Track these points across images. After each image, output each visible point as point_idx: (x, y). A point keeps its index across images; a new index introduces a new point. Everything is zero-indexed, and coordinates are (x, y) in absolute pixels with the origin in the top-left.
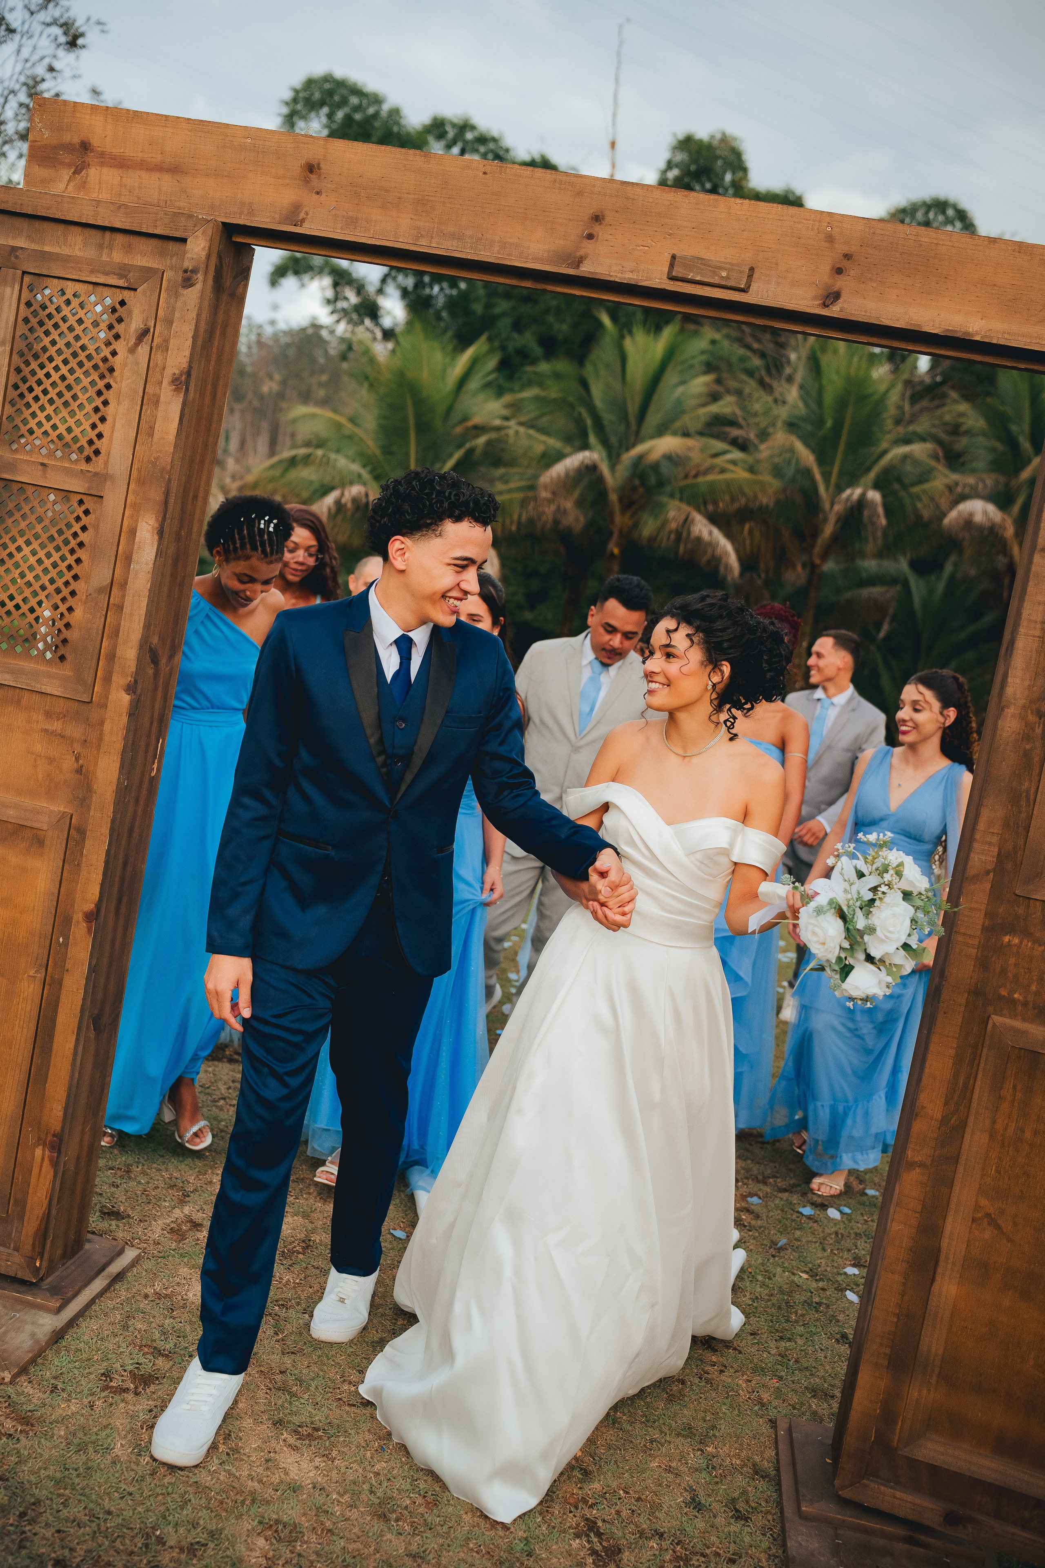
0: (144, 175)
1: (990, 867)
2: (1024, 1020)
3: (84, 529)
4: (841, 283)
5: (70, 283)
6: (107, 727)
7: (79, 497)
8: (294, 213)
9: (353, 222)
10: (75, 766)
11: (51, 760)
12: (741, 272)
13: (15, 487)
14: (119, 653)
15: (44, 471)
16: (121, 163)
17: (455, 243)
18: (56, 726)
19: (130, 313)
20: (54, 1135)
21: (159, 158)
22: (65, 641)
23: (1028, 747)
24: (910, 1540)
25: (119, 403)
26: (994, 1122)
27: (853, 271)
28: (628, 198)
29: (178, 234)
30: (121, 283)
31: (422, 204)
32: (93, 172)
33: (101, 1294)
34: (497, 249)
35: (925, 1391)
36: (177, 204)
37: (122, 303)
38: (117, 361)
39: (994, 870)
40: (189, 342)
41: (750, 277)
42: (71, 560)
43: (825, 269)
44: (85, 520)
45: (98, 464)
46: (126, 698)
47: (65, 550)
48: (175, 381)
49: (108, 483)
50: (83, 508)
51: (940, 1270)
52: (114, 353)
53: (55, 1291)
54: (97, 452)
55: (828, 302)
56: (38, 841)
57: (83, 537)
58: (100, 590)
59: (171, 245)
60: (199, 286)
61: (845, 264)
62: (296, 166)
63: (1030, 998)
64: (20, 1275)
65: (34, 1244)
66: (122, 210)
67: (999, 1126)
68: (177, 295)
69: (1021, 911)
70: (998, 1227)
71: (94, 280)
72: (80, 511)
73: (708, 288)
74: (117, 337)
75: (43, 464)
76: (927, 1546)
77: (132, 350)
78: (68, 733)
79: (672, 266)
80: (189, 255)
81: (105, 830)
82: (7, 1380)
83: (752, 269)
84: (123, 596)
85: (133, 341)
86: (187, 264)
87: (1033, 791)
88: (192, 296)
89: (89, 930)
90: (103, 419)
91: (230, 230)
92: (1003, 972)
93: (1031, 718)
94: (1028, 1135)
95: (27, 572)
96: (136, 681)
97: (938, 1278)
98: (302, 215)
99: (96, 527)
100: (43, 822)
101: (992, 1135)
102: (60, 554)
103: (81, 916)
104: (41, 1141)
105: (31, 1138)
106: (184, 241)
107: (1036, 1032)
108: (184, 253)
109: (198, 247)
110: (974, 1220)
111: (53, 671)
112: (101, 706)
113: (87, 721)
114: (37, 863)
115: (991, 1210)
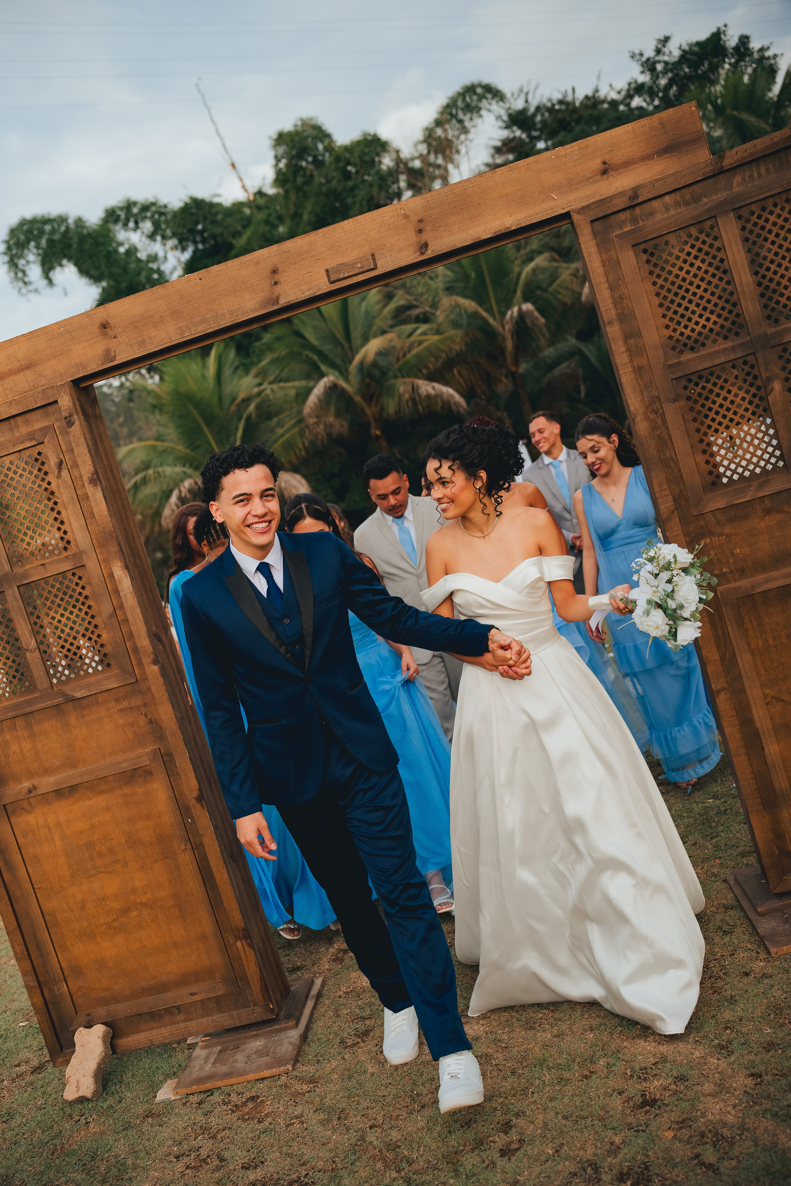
0: (14, 377)
1: (673, 508)
2: (735, 581)
3: (83, 588)
4: (425, 237)
5: (5, 458)
6: (154, 689)
7: (71, 572)
8: (108, 355)
9: (142, 343)
10: (147, 720)
11: (132, 725)
12: (368, 259)
13: (33, 585)
14: (139, 645)
15: (45, 568)
17: (204, 325)
18: (125, 704)
19: (47, 457)
20: (243, 930)
21: (17, 365)
22: (105, 655)
23: (658, 433)
25: (66, 509)
26: (749, 645)
27: (428, 227)
28: (285, 252)
29: (51, 400)
30: (33, 443)
31: (175, 314)
33: (315, 1007)
34: (228, 317)
36: (41, 384)
37: (39, 454)
38: (53, 487)
39: (676, 509)
40: (88, 455)
41: (374, 259)
42: (85, 609)
43: (412, 234)
44: (81, 583)
45: (72, 548)
46: (156, 668)
47: (79, 605)
48: (92, 481)
49: (84, 556)
50: (77, 577)
51: (764, 741)
52: (49, 483)
53: (288, 1017)
54: (68, 542)
55: (423, 251)
56: (147, 773)
57: (85, 593)
58: (110, 617)
59: (50, 408)
60: (77, 423)
61: (421, 225)
62: (95, 329)
63: (732, 567)
64: (265, 1018)
65: (263, 997)
66: (13, 403)
67: (753, 646)
68: (67, 434)
69: (702, 523)
70: (782, 701)
71: (18, 449)
72: (76, 579)
73: (354, 278)
74: (46, 473)
75: (42, 565)
77: (59, 476)
78: (133, 705)
79: (328, 276)
80: (63, 409)
81: (182, 746)
82: (290, 1069)
83: (373, 255)
84: (125, 614)
85: (56, 471)
86: (65, 414)
87: (673, 455)
88: (77, 429)
89: (203, 806)
90: (62, 523)
91: (76, 383)
92: (711, 561)
93: (652, 416)
94: (771, 642)
95: (64, 628)
96: (156, 656)
97: (765, 746)
98: (113, 354)
99: (90, 583)
100: (145, 761)
101: (752, 652)
102: (77, 608)
103: (194, 801)
104: (237, 938)
105: (231, 940)
106: (56, 402)
107: (745, 583)
108: (60, 408)
109: (66, 401)
110: (767, 704)
111: (107, 675)
112: (144, 680)
113: (140, 692)
114: (154, 785)
115: (774, 694)
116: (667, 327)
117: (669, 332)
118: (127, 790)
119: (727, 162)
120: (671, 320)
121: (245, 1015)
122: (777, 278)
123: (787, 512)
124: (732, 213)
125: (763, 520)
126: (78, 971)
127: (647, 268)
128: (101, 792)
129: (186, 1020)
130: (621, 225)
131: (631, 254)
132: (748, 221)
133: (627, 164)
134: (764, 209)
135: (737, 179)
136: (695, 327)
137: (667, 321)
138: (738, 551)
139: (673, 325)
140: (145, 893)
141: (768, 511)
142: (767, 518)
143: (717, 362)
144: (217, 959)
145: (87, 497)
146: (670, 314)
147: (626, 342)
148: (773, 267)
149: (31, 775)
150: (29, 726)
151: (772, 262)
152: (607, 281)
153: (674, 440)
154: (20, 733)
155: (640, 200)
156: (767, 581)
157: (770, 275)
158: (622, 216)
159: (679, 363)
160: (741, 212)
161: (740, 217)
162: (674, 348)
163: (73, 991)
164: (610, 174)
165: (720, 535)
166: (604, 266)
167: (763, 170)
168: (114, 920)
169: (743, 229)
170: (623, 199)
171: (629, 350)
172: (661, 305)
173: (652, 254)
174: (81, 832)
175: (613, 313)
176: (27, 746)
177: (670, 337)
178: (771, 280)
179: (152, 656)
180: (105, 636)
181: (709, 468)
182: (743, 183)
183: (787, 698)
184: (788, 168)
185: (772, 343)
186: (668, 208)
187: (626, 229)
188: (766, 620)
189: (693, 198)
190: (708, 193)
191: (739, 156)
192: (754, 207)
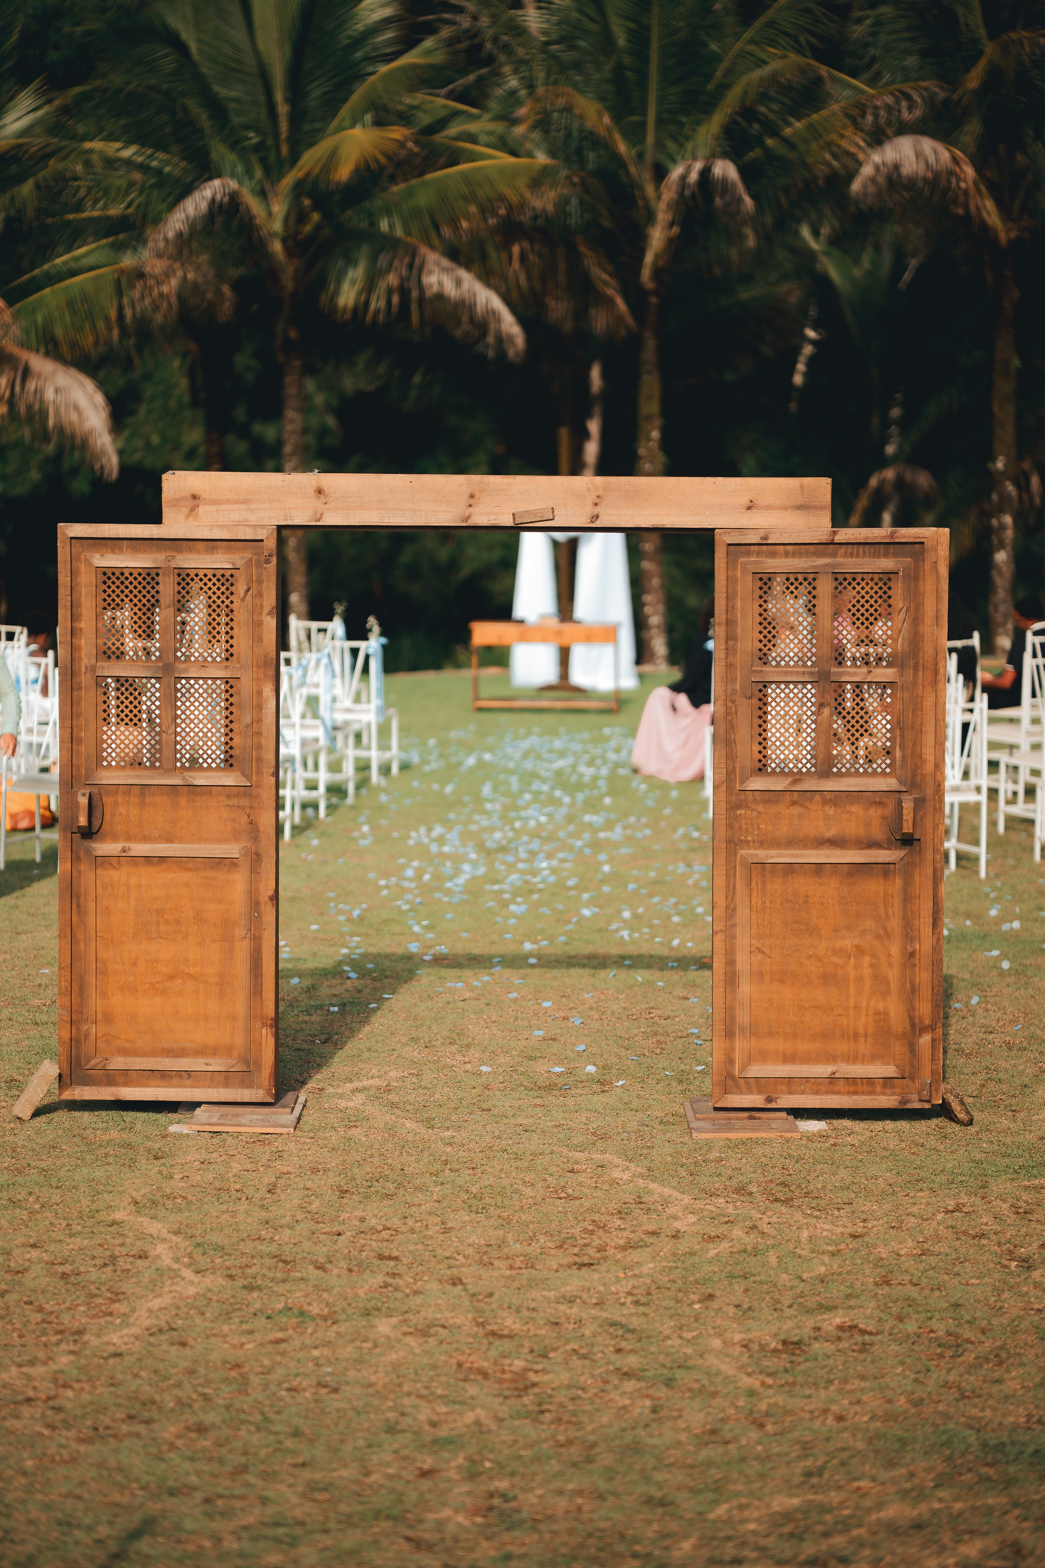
0: (230, 507)
1: (724, 779)
2: (754, 849)
3: (232, 695)
4: (597, 510)
6: (265, 797)
7: (226, 679)
8: (316, 515)
9: (346, 515)
10: (248, 820)
11: (234, 820)
12: (548, 512)
14: (264, 757)
15: (205, 669)
16: (216, 502)
17: (402, 519)
18: (234, 801)
19: (237, 580)
20: (272, 1020)
21: (236, 497)
22: (231, 756)
24: (751, 1117)
25: (240, 627)
26: (750, 902)
27: (603, 503)
28: (486, 483)
29: (260, 538)
30: (230, 566)
31: (381, 502)
32: (201, 509)
34: (424, 518)
35: (745, 1043)
36: (251, 519)
37: (232, 576)
38: (235, 606)
39: (726, 780)
40: (274, 592)
41: (554, 513)
43: (589, 504)
44: (232, 691)
45: (234, 661)
46: (273, 780)
48: (270, 613)
49: (242, 671)
52: (232, 602)
53: (286, 1105)
54: (232, 655)
55: (594, 519)
56: (235, 865)
57: (232, 700)
58: (247, 726)
59: (255, 544)
60: (273, 562)
61: (599, 500)
62: (312, 491)
64: (265, 1101)
65: (270, 1083)
66: (225, 530)
67: (753, 903)
68: (262, 568)
69: (743, 797)
70: (763, 952)
71: (215, 566)
72: (227, 686)
74: (232, 593)
75: (204, 666)
76: (760, 1117)
77: (243, 600)
78: (241, 804)
79: (514, 518)
80: (266, 547)
83: (552, 511)
84: (260, 727)
85: (242, 594)
86: (265, 552)
88: (271, 567)
89: (273, 905)
90: (232, 637)
91: (280, 528)
92: (740, 828)
93: (729, 704)
94: (768, 904)
98: (321, 516)
99: (239, 693)
100: (236, 854)
101: (750, 908)
103: (267, 899)
104: (264, 1024)
105: (258, 1025)
106: (262, 541)
107: (762, 853)
108: (262, 547)
109: (271, 544)
110: (751, 952)
111: (228, 773)
112: (258, 786)
113: (251, 795)
114: (237, 876)
115: (758, 945)
116: (761, 641)
117: (761, 646)
118: (211, 874)
119: (838, 538)
121: (246, 1095)
123: (807, 808)
124: (830, 575)
125: (787, 808)
126: (108, 1018)
127: (759, 592)
128: (187, 870)
129: (192, 1087)
130: (748, 554)
131: (750, 578)
132: (841, 584)
133: (768, 508)
134: (854, 579)
135: (843, 550)
137: (761, 637)
138: (763, 826)
139: (765, 641)
140: (195, 966)
141: (794, 803)
142: (793, 807)
144: (239, 1039)
145: (260, 623)
146: (765, 632)
147: (726, 642)
149: (129, 838)
150: (142, 795)
152: (726, 592)
154: (132, 799)
155: (768, 542)
156: (778, 856)
158: (753, 548)
159: (761, 671)
160: (838, 576)
161: (836, 579)
162: (760, 659)
163: (99, 1035)
164: (754, 510)
165: (753, 810)
166: (727, 579)
167: (861, 551)
168: (159, 982)
169: (836, 588)
170: (756, 537)
171: (726, 648)
172: (761, 624)
173: (765, 584)
174: (156, 899)
175: (724, 617)
176: (134, 811)
177: (760, 650)
179: (273, 770)
180: (237, 741)
181: (760, 757)
182: (845, 556)
183: (767, 951)
184: (879, 557)
185: (832, 679)
186: (786, 554)
187: (752, 559)
188: (769, 886)
189: (807, 554)
190: (819, 555)
191: (847, 537)
192: (847, 576)
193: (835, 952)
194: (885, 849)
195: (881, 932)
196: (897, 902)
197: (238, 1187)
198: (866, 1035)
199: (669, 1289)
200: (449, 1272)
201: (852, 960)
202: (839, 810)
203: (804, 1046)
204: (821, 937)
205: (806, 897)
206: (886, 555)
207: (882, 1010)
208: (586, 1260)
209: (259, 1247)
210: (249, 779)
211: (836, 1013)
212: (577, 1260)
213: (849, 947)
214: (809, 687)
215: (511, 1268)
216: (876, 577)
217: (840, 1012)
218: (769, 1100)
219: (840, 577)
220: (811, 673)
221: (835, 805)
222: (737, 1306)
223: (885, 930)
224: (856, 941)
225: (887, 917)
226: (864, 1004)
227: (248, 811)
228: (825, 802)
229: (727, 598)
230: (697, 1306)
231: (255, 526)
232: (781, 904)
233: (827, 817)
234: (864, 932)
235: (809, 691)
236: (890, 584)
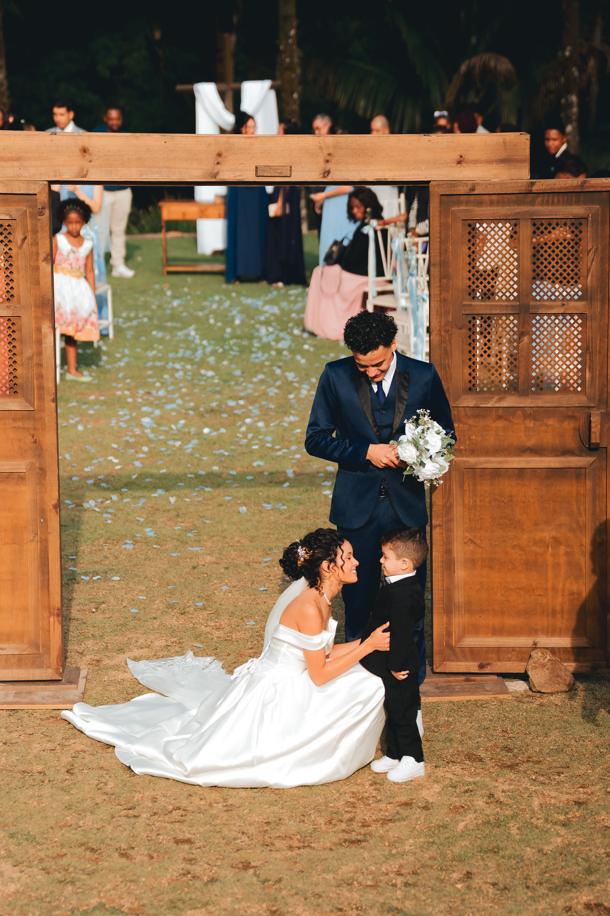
2: (467, 456)
3: (13, 332)
4: (329, 166)
6: (47, 420)
8: (81, 172)
9: (109, 172)
10: (33, 440)
11: (20, 440)
12: (286, 169)
14: (45, 385)
17: (158, 175)
18: (20, 424)
19: (14, 230)
20: (58, 610)
22: (15, 385)
23: (445, 346)
24: (467, 680)
25: (19, 272)
26: (464, 501)
27: (333, 161)
28: (231, 144)
29: (32, 192)
30: (7, 217)
31: (140, 160)
35: (461, 618)
36: (24, 177)
37: (9, 226)
38: (13, 253)
41: (291, 170)
42: (10, 347)
43: (321, 163)
44: (13, 328)
45: (14, 301)
46: (53, 405)
48: (44, 260)
49: (22, 310)
50: (11, 323)
51: (456, 567)
52: (10, 250)
53: (70, 682)
54: (12, 296)
55: (325, 175)
56: (21, 478)
57: (14, 336)
58: (29, 358)
59: (30, 198)
61: (329, 158)
62: (77, 150)
63: (467, 447)
64: (53, 678)
65: (57, 662)
67: (466, 502)
68: (36, 220)
70: (475, 543)
73: (274, 178)
74: (10, 242)
76: (475, 681)
77: (20, 248)
78: (26, 426)
79: (256, 171)
80: (39, 201)
81: (55, 466)
83: (291, 167)
84: (41, 360)
85: (19, 242)
86: (39, 205)
87: (450, 363)
89: (56, 512)
90: (12, 281)
93: (443, 333)
94: (478, 502)
96: (56, 396)
97: (456, 571)
98: (85, 172)
99: (20, 330)
100: (22, 469)
101: (464, 506)
103: (50, 507)
104: (51, 614)
105: (46, 614)
106: (35, 194)
107: (472, 460)
108: (36, 200)
109: (43, 197)
110: (465, 543)
111: (13, 400)
112: (40, 411)
113: (34, 419)
114: (23, 488)
115: (470, 537)
116: (469, 279)
117: (470, 283)
119: (535, 189)
120: (473, 275)
121: (37, 674)
122: (546, 271)
123: (511, 421)
124: (530, 220)
125: (494, 422)
127: (468, 237)
130: (459, 203)
131: (461, 225)
132: (538, 229)
133: (475, 162)
134: (550, 225)
135: (540, 199)
136: (487, 285)
137: (470, 275)
138: (473, 437)
139: (473, 279)
141: (499, 417)
142: (497, 421)
143: (494, 312)
144: (30, 627)
146: (473, 271)
147: (440, 281)
148: (545, 263)
151: (546, 259)
152: (440, 237)
153: (453, 353)
155: (475, 193)
156: (486, 462)
157: (542, 267)
158: (462, 198)
159: (471, 305)
161: (534, 225)
162: (469, 294)
164: (462, 164)
165: (465, 423)
166: (440, 227)
167: (556, 200)
170: (465, 188)
171: (440, 286)
173: (473, 230)
177: (470, 286)
178: (542, 271)
179: (53, 396)
180: (20, 371)
181: (470, 378)
182: (542, 204)
183: (478, 542)
184: (571, 205)
185: (532, 311)
186: (492, 203)
187: (462, 208)
188: (479, 488)
189: (510, 203)
190: (518, 203)
191: (543, 187)
192: (544, 222)
193: (536, 543)
194: (577, 455)
195: (574, 525)
196: (588, 499)
197: (40, 768)
198: (562, 612)
199: (431, 867)
200: (237, 855)
201: (550, 549)
202: (538, 423)
203: (510, 621)
204: (523, 530)
205: (511, 496)
206: (577, 203)
207: (576, 591)
208: (353, 836)
209: (67, 835)
210: (32, 405)
211: (537, 593)
212: (346, 836)
213: (547, 538)
214: (512, 318)
215: (291, 848)
216: (569, 222)
217: (540, 592)
218: (481, 666)
219: (538, 224)
220: (513, 306)
221: (535, 419)
222: (494, 885)
223: (578, 523)
224: (554, 534)
225: (580, 513)
226: (561, 586)
227: (32, 432)
228: (526, 417)
229: (441, 242)
230: (459, 886)
231: (29, 182)
232: (490, 502)
233: (527, 429)
234: (560, 526)
235: (512, 322)
236: (581, 228)
